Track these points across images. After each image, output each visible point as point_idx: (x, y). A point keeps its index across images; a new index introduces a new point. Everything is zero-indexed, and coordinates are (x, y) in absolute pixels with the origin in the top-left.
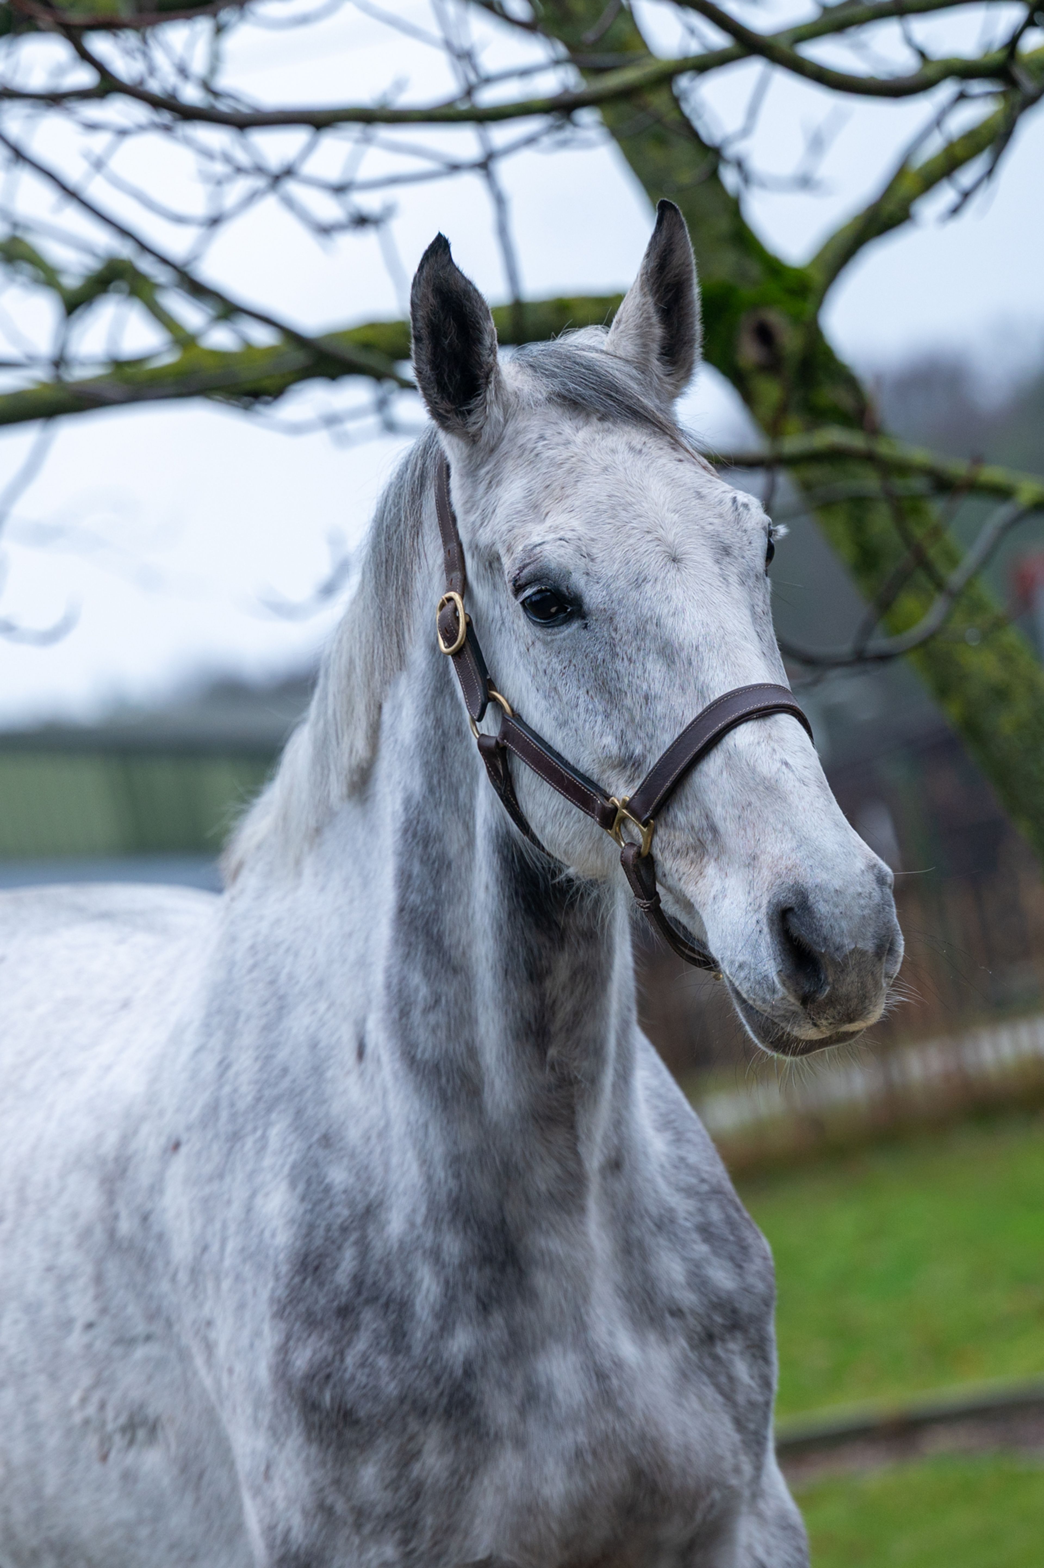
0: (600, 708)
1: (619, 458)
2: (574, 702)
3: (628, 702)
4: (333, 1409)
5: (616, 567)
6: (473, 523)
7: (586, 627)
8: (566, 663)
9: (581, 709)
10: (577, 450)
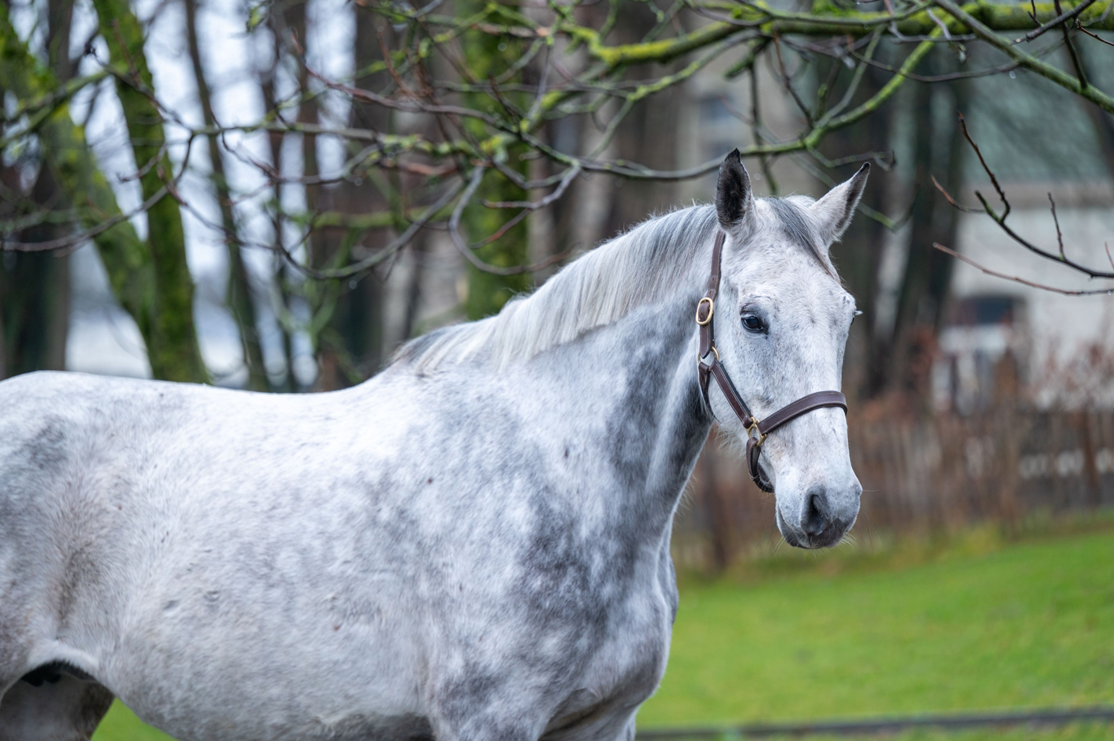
0: (761, 373)
1: (802, 266)
2: (751, 366)
3: (774, 376)
4: (548, 609)
5: (787, 317)
6: (730, 270)
7: (767, 338)
8: (752, 349)
9: (753, 371)
10: (785, 257)
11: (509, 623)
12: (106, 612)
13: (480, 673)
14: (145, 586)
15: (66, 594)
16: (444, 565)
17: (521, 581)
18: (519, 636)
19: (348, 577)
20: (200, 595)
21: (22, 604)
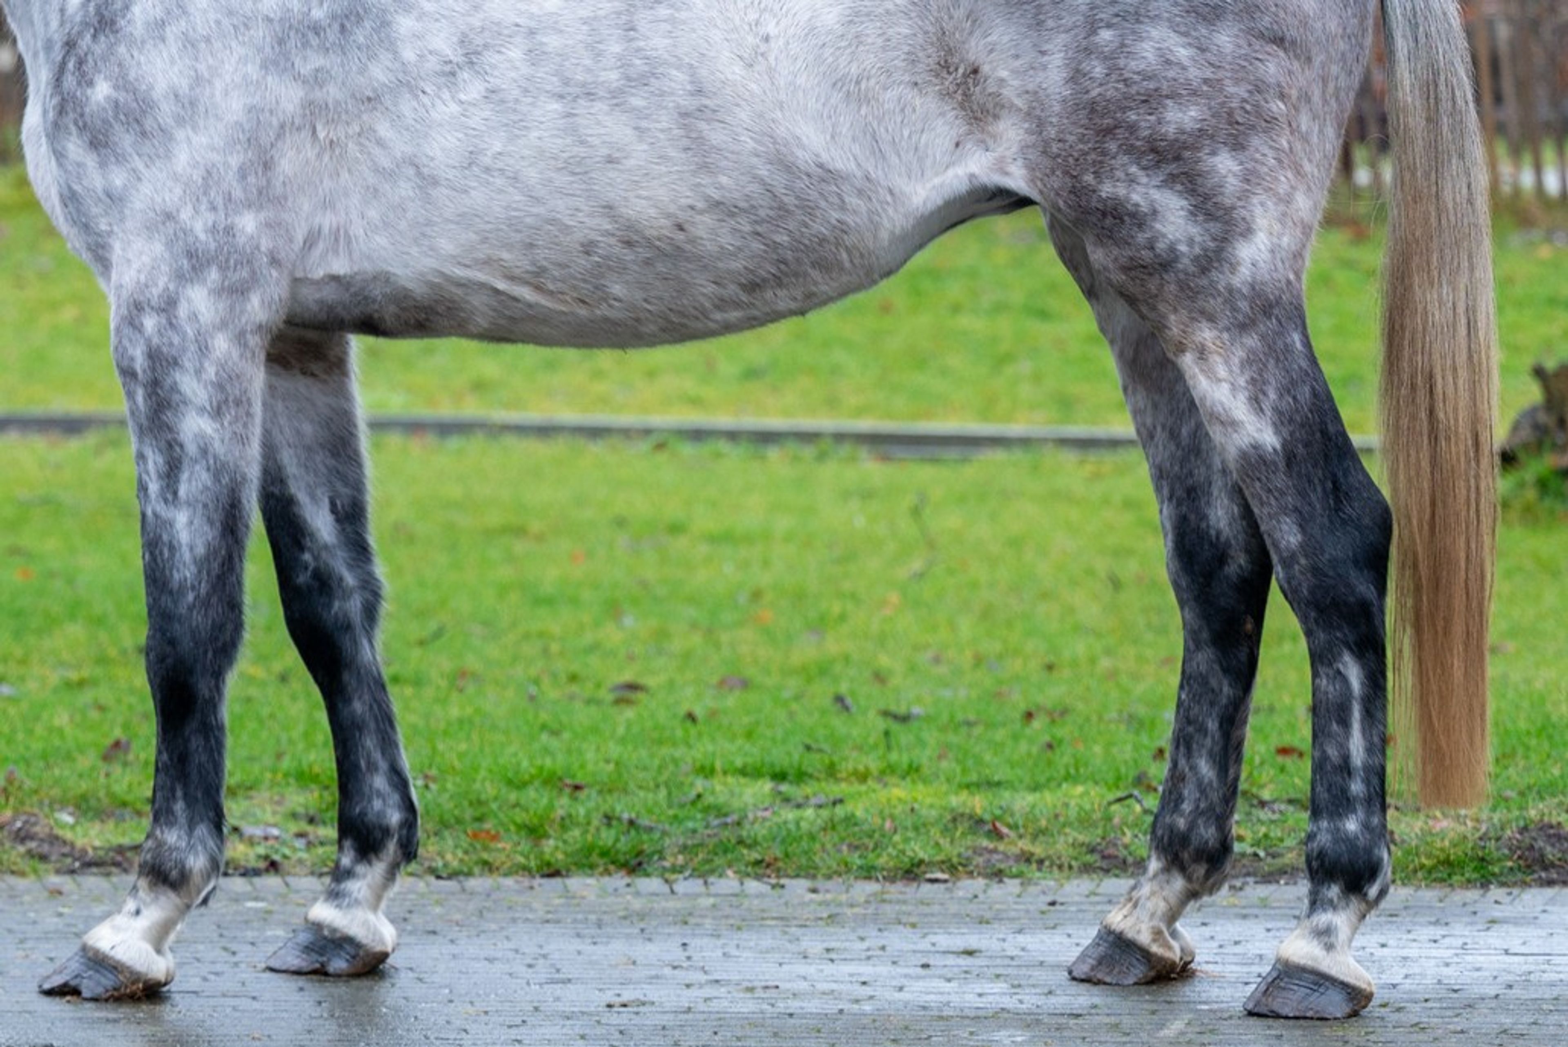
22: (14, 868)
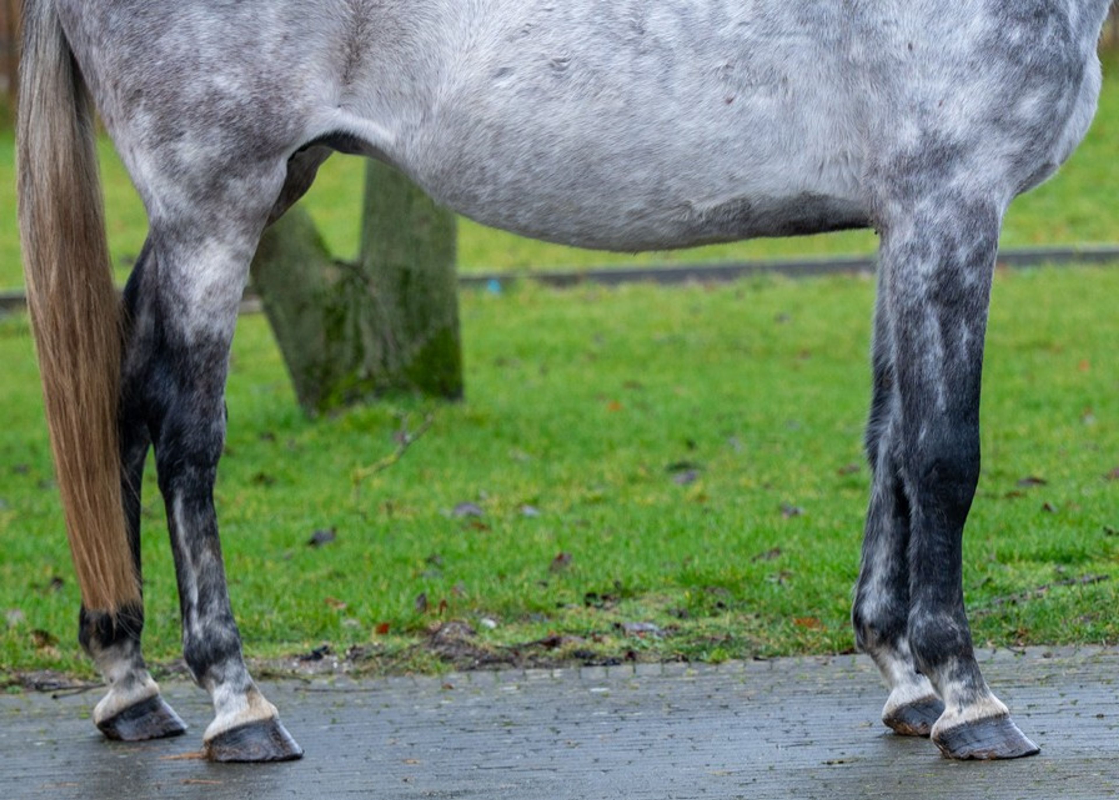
11: (980, 83)
12: (413, 79)
13: (942, 142)
14: (465, 47)
15: (354, 56)
16: (885, 23)
17: (996, 34)
18: (991, 97)
19: (746, 40)
20: (542, 63)
21: (296, 63)
22: (425, 668)
